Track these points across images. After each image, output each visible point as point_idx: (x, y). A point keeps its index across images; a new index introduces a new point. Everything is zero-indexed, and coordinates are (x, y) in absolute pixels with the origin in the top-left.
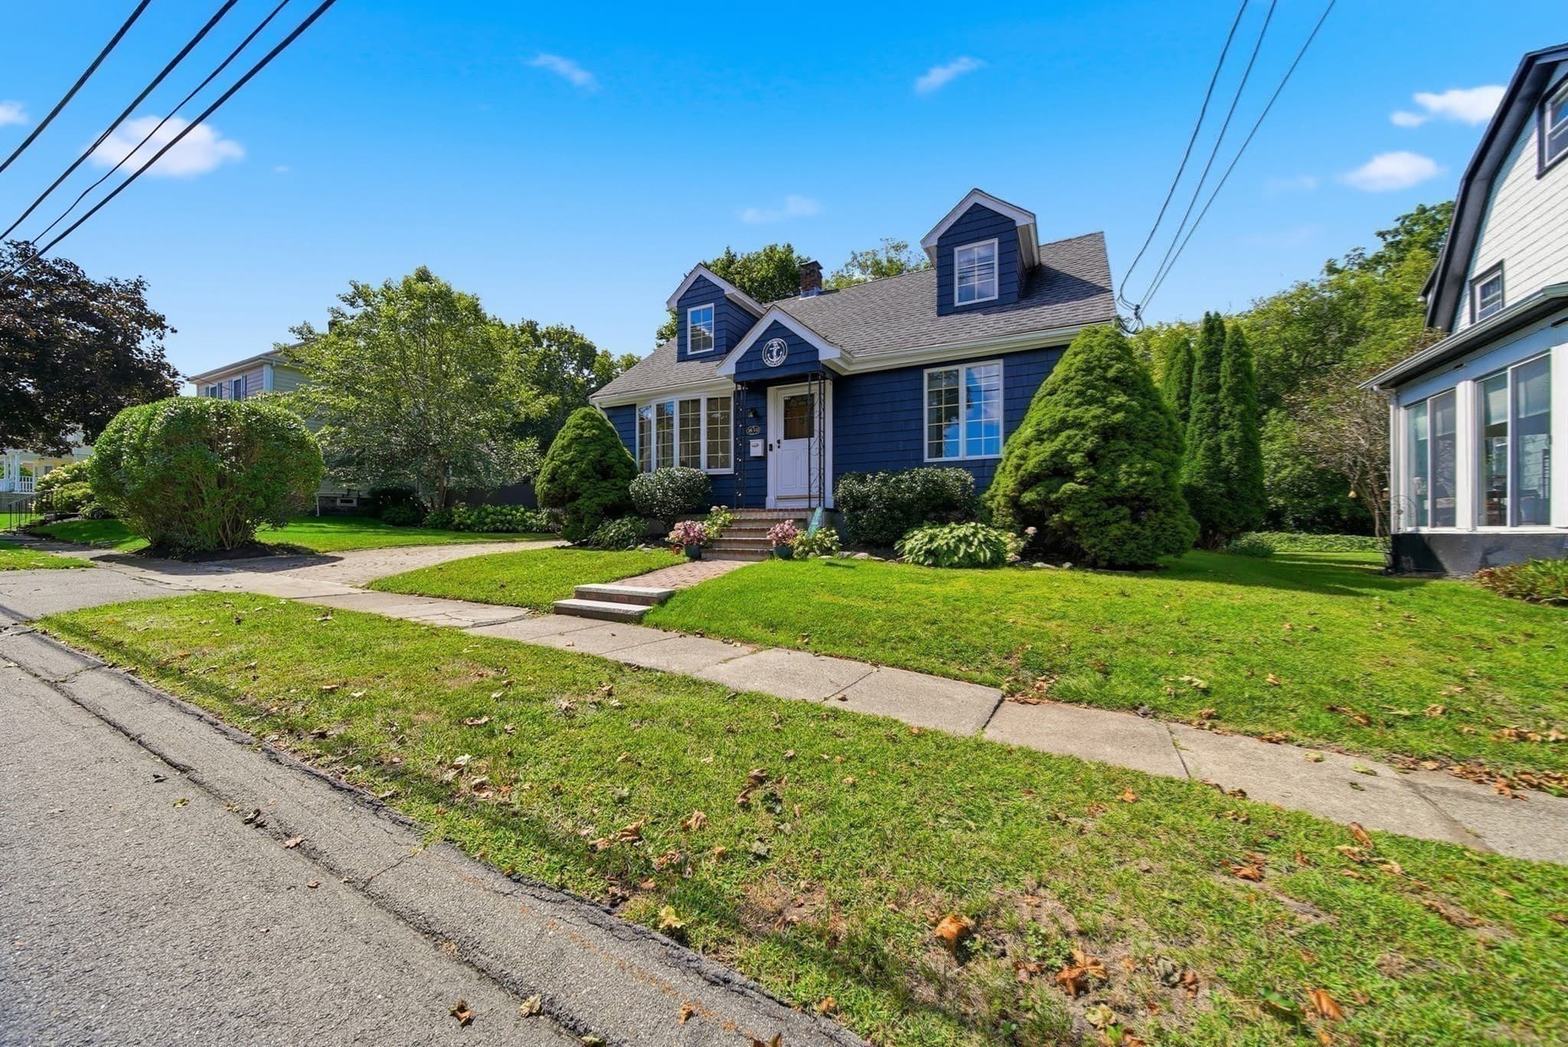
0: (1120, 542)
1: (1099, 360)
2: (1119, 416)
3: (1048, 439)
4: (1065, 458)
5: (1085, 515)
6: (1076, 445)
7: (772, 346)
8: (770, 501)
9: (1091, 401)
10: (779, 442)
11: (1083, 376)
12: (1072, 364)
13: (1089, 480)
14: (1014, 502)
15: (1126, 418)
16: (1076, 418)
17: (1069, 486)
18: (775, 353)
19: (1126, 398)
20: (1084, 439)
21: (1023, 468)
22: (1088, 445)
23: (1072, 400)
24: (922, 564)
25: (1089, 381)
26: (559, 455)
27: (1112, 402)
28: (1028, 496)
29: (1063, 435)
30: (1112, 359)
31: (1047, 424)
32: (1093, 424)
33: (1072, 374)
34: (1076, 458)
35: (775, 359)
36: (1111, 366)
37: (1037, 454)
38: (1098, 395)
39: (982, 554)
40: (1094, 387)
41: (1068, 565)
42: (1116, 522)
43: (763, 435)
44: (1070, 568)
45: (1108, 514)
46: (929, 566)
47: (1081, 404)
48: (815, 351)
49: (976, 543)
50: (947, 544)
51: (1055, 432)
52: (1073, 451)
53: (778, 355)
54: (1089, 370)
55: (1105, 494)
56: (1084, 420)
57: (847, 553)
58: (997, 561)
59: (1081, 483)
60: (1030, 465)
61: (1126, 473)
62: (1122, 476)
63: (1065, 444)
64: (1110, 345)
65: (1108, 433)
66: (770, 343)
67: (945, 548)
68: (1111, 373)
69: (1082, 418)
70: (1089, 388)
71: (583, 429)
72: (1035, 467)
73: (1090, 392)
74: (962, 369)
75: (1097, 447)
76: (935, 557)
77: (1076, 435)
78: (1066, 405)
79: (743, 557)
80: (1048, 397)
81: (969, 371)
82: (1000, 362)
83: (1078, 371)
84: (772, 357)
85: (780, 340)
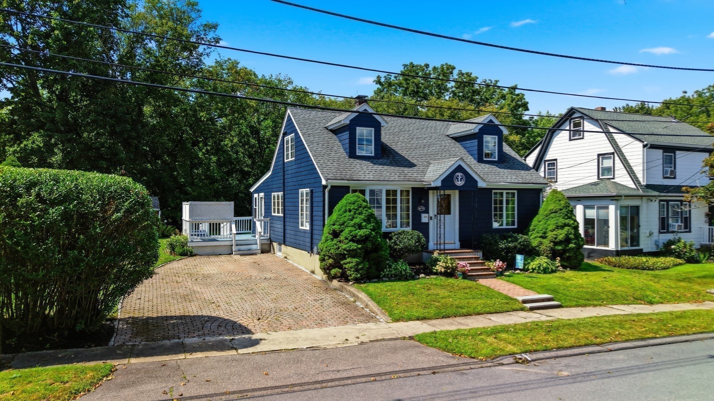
4: (568, 236)
7: (458, 176)
8: (431, 245)
10: (435, 216)
14: (552, 249)
18: (459, 179)
21: (557, 239)
28: (558, 248)
29: (567, 228)
31: (560, 224)
34: (572, 236)
35: (459, 182)
37: (561, 234)
41: (569, 269)
43: (427, 212)
46: (544, 273)
48: (476, 182)
51: (562, 227)
53: (461, 181)
60: (559, 237)
66: (457, 174)
67: (545, 267)
74: (505, 192)
76: (546, 271)
79: (485, 277)
80: (554, 214)
81: (507, 193)
82: (516, 191)
83: (563, 207)
84: (458, 181)
85: (462, 174)
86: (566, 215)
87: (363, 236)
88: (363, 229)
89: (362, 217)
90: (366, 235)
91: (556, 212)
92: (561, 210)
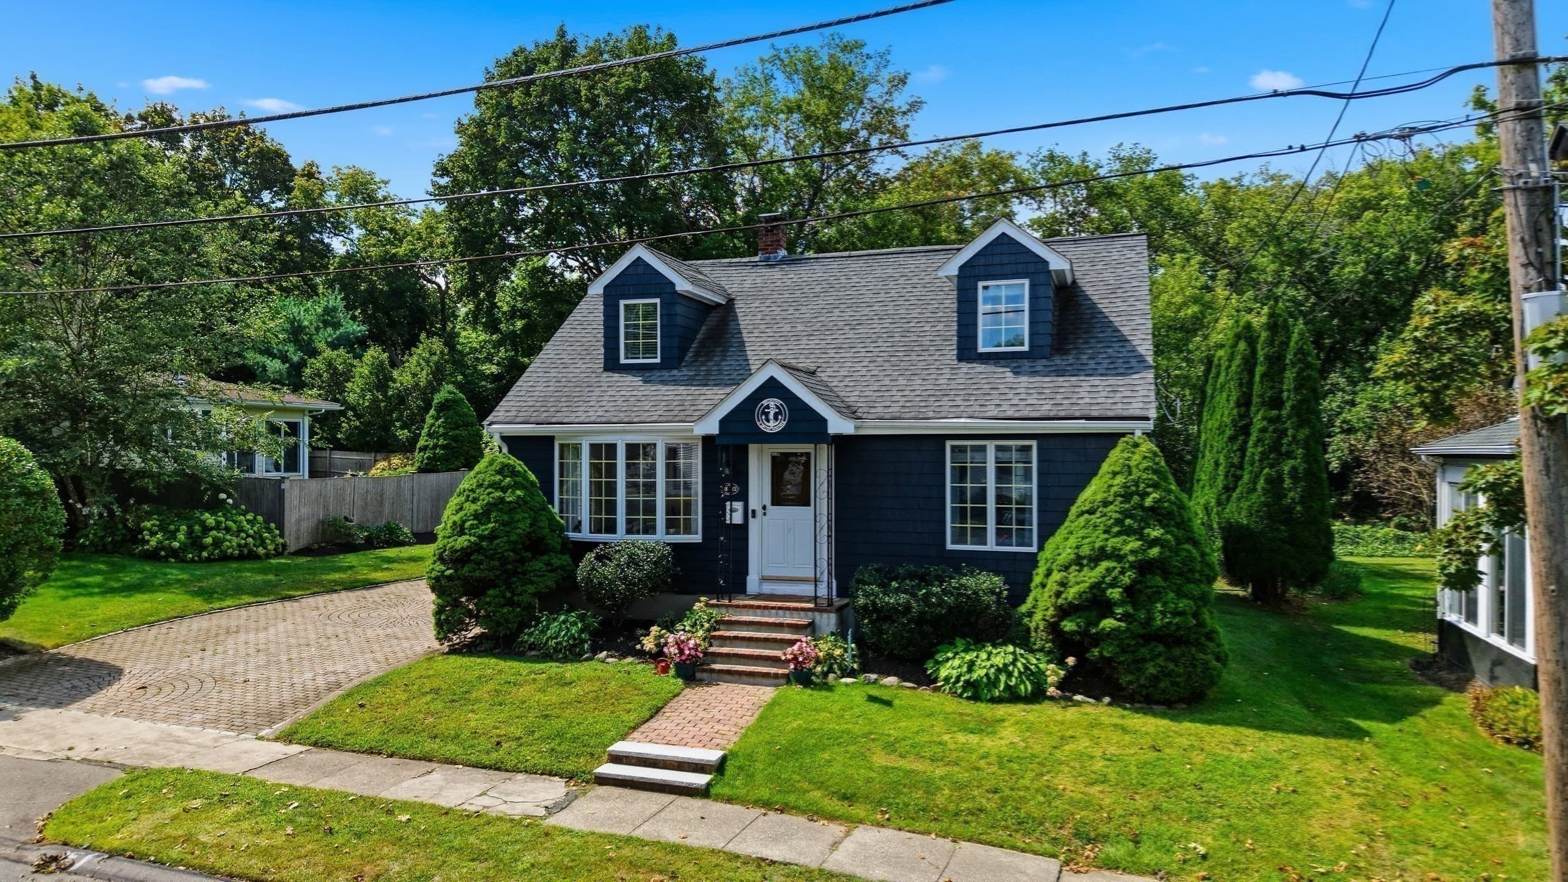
0: (1155, 679)
1: (1137, 486)
2: (1155, 551)
3: (1087, 565)
4: (1104, 591)
5: (1124, 651)
6: (1115, 578)
7: (768, 407)
8: (753, 583)
9: (1128, 532)
10: (764, 508)
11: (1121, 503)
12: (1111, 486)
13: (1125, 617)
14: (1053, 628)
15: (1161, 553)
16: (1114, 548)
17: (1108, 623)
18: (771, 416)
19: (1162, 531)
20: (1122, 573)
21: (1063, 596)
22: (1126, 580)
23: (1110, 527)
24: (960, 696)
25: (1127, 510)
26: (472, 527)
27: (1149, 535)
28: (1068, 626)
29: (1105, 565)
30: (1148, 486)
31: (1086, 549)
32: (1131, 558)
33: (1111, 499)
34: (1115, 594)
35: (772, 424)
36: (1148, 494)
37: (1078, 583)
38: (1135, 526)
39: (1022, 687)
40: (1131, 517)
41: (1107, 700)
42: (1152, 659)
43: (743, 496)
44: (1110, 704)
45: (1144, 652)
46: (968, 698)
47: (1118, 534)
48: (822, 421)
49: (1016, 674)
50: (987, 675)
51: (1094, 560)
52: (1113, 585)
53: (776, 419)
54: (1126, 497)
55: (1142, 631)
56: (1122, 553)
57: (873, 676)
58: (1038, 695)
59: (1119, 620)
60: (1071, 593)
61: (1161, 612)
62: (1158, 616)
63: (1104, 577)
64: (1146, 469)
65: (1144, 567)
66: (765, 402)
67: (985, 680)
68: (1148, 502)
69: (1120, 550)
70: (1127, 517)
71: (504, 490)
72: (1075, 598)
73: (1128, 521)
74: (991, 446)
75: (1135, 582)
76: (975, 691)
77: (1115, 568)
78: (1105, 532)
79: (751, 680)
80: (1086, 516)
81: (999, 449)
82: (1034, 443)
83: (1116, 495)
84: (768, 421)
85: (779, 402)
86: (1119, 522)
87: (456, 551)
88: (465, 534)
89: (474, 507)
90: (462, 548)
91: (1091, 512)
92: (1106, 503)
